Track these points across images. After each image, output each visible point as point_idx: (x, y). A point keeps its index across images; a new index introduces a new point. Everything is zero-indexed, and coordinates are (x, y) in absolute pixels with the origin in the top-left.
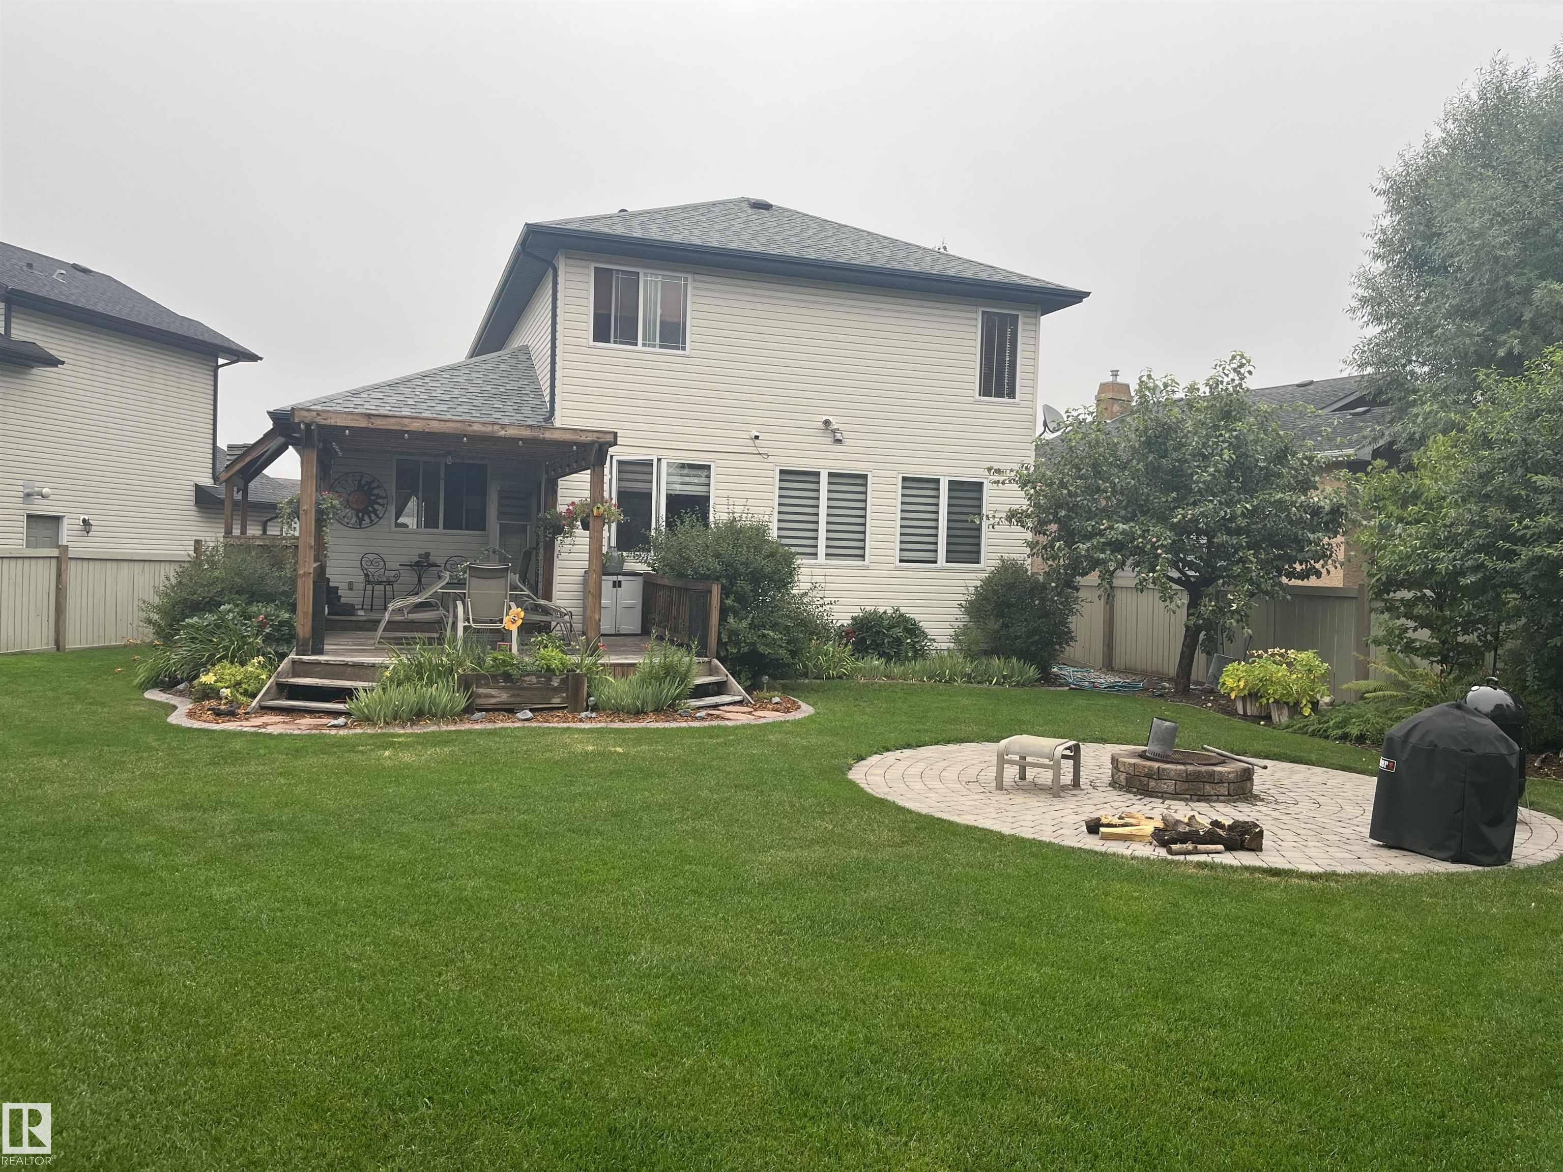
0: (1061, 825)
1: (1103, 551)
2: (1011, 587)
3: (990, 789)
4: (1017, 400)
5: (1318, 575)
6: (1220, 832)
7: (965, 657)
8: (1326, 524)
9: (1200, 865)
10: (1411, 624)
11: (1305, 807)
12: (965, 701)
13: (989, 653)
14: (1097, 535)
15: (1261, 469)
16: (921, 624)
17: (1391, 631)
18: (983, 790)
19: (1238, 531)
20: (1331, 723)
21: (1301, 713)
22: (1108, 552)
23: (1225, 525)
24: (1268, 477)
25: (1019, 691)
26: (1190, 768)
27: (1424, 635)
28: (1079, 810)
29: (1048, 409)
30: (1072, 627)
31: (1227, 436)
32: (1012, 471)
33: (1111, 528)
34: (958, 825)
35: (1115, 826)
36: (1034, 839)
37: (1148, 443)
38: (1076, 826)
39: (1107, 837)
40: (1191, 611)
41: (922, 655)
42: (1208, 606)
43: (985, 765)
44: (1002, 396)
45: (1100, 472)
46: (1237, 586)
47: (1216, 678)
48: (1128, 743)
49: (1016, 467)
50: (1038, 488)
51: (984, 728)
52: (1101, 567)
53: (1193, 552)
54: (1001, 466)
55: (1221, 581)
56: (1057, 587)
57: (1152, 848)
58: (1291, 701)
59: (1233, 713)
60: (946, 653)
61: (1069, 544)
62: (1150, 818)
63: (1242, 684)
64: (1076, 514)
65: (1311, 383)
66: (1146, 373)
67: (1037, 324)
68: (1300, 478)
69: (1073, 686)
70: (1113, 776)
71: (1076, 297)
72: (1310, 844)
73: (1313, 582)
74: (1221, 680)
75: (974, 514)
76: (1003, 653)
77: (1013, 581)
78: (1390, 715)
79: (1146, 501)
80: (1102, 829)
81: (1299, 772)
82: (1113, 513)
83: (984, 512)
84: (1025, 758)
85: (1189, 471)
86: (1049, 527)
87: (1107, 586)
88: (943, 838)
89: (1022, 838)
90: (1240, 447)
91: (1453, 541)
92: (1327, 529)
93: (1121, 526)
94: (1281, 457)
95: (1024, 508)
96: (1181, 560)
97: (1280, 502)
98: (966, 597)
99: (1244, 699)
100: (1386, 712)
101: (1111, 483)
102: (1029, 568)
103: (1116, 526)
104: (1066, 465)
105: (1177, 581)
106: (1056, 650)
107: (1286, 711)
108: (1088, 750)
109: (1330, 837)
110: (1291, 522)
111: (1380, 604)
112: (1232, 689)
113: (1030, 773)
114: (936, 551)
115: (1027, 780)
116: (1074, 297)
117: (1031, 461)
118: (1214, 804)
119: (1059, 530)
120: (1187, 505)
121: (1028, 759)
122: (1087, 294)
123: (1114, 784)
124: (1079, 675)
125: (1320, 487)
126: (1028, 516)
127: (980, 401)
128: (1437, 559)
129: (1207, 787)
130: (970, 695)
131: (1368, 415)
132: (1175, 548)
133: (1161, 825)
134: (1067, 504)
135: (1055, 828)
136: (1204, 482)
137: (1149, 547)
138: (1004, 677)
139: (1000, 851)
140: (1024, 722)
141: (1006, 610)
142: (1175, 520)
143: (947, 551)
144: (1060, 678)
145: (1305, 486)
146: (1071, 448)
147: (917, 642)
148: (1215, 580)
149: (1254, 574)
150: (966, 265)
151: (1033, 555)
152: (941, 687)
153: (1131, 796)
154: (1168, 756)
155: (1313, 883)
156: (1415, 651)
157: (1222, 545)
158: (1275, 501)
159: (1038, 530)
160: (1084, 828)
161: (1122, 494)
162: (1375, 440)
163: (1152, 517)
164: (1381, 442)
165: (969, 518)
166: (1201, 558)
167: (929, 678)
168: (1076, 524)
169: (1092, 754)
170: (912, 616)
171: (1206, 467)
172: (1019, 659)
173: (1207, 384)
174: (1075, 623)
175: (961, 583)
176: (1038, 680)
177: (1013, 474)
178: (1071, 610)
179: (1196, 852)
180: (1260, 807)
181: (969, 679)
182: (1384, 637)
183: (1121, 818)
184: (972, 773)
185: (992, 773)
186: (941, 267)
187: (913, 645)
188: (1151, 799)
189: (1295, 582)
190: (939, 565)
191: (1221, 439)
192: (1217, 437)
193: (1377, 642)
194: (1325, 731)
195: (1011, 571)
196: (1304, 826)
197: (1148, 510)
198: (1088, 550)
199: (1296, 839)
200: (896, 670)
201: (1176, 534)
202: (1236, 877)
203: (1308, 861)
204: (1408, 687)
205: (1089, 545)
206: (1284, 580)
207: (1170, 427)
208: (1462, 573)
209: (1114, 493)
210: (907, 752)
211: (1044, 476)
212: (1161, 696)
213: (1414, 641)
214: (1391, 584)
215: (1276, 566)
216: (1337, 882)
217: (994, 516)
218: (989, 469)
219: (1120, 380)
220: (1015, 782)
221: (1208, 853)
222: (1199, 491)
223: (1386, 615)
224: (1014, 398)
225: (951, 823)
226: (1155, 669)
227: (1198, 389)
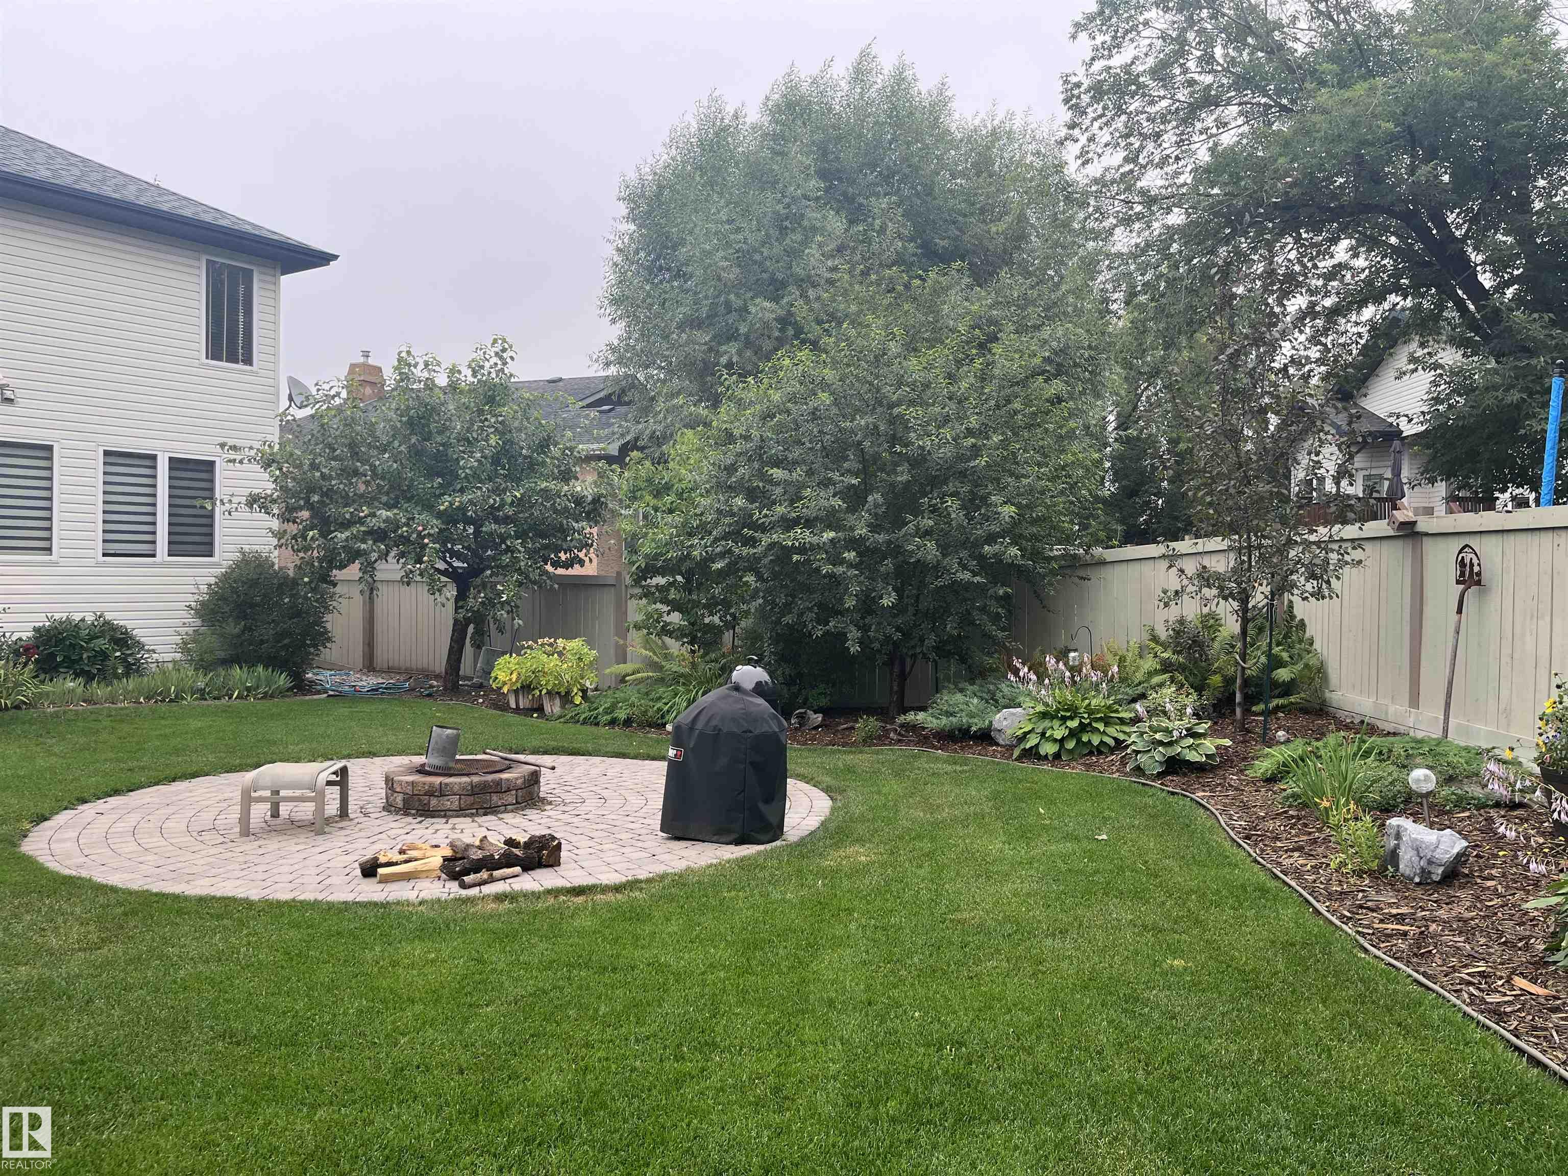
0: (328, 872)
1: (364, 541)
2: (254, 583)
3: (232, 837)
4: (255, 368)
5: (581, 563)
6: (516, 851)
7: (196, 669)
8: (588, 514)
9: (500, 898)
10: (666, 608)
11: (591, 804)
12: (195, 724)
13: (228, 662)
14: (355, 523)
15: (525, 457)
16: (134, 633)
17: (649, 616)
18: (221, 839)
19: (507, 520)
20: (601, 710)
21: (572, 702)
22: (370, 542)
23: (493, 513)
24: (532, 466)
25: (268, 703)
26: (476, 779)
27: (675, 618)
28: (349, 847)
29: (293, 382)
30: (329, 626)
31: (493, 420)
32: (251, 448)
33: (373, 515)
34: (186, 899)
35: (396, 864)
36: (294, 900)
37: (411, 423)
38: (347, 870)
39: (386, 880)
40: (460, 604)
41: (137, 671)
42: (476, 600)
43: (225, 805)
44: (236, 361)
45: (357, 453)
46: (506, 576)
47: (487, 673)
48: (400, 753)
49: (257, 445)
50: (284, 469)
51: (223, 755)
52: (362, 559)
53: (460, 540)
54: (238, 443)
55: (489, 572)
56: (310, 582)
57: (441, 883)
58: (563, 690)
59: (505, 708)
60: (170, 666)
61: (324, 534)
62: (436, 846)
63: (514, 677)
64: (331, 499)
65: (560, 380)
66: (404, 349)
67: (276, 283)
68: (563, 468)
69: (331, 693)
70: (387, 798)
71: (323, 259)
72: (605, 847)
73: (576, 570)
74: (493, 675)
75: (205, 498)
76: (246, 662)
77: (255, 577)
78: (651, 697)
79: (409, 487)
80: (381, 871)
81: (579, 765)
82: (374, 499)
83: (217, 495)
84: (278, 793)
85: (455, 456)
86: (300, 514)
87: (370, 580)
88: (164, 923)
89: (278, 902)
90: (505, 434)
91: (704, 529)
92: (588, 518)
93: (384, 513)
94: (544, 446)
95: (269, 492)
96: (449, 551)
97: (545, 490)
98: (196, 597)
99: (516, 692)
100: (647, 694)
101: (371, 466)
102: (276, 561)
103: (378, 513)
104: (317, 444)
105: (444, 573)
106: (310, 653)
107: (557, 701)
108: (356, 767)
109: (624, 836)
110: (556, 511)
111: (638, 591)
112: (505, 683)
113: (284, 809)
114: (154, 542)
115: (281, 818)
116: (321, 259)
117: (274, 437)
118: (500, 816)
119: (312, 517)
120: (454, 491)
121: (283, 793)
122: (335, 257)
123: (389, 807)
124: (337, 679)
125: (581, 478)
126: (274, 501)
127: (207, 365)
128: (692, 546)
129: (495, 797)
130: (204, 715)
131: (612, 414)
132: (443, 537)
133: (448, 853)
134: (321, 488)
135: (320, 878)
136: (471, 468)
137: (415, 536)
138: (248, 689)
139: (248, 928)
140: (275, 743)
141: (248, 611)
142: (442, 508)
143: (169, 543)
144: (316, 684)
145: (566, 476)
146: (322, 425)
147: (131, 655)
148: (483, 570)
149: (522, 564)
150: (184, 202)
151: (281, 546)
152: (164, 707)
153: (410, 819)
154: (450, 769)
155: (619, 896)
156: (670, 634)
157: (491, 534)
158: (541, 490)
159: (287, 516)
160: (358, 872)
161: (383, 478)
162: (623, 435)
163: (416, 504)
164: (628, 438)
165: (198, 503)
166: (468, 548)
167: (148, 698)
168: (332, 510)
169: (360, 772)
170: (122, 623)
171: (473, 452)
172: (266, 667)
173: (469, 366)
174: (333, 623)
175: (191, 580)
176: (290, 689)
177: (253, 453)
178: (327, 608)
179: (492, 880)
180: (550, 811)
181: (203, 695)
182: (643, 621)
183: (402, 852)
184: (207, 817)
185: (235, 814)
186: (150, 200)
187: (124, 660)
188: (434, 820)
189: (560, 571)
190: (157, 559)
191: (486, 423)
192: (481, 421)
193: (637, 627)
194: (596, 718)
195: (253, 565)
196: (596, 827)
197: (413, 497)
198: (347, 540)
199: (591, 843)
200: (99, 691)
201: (443, 523)
202: (540, 905)
203: (606, 869)
204: (662, 667)
205: (347, 534)
206: (549, 568)
207: (433, 409)
208: (712, 559)
209: (375, 475)
210: (114, 801)
211: (291, 455)
212: (429, 695)
213: (670, 623)
214: (648, 571)
215: (541, 555)
216: (641, 889)
217: (230, 501)
218: (222, 445)
219: (371, 361)
220: (266, 822)
221: (504, 879)
222: (466, 477)
223: (644, 601)
224: (251, 364)
225: (176, 897)
226: (420, 667)
227: (459, 372)
